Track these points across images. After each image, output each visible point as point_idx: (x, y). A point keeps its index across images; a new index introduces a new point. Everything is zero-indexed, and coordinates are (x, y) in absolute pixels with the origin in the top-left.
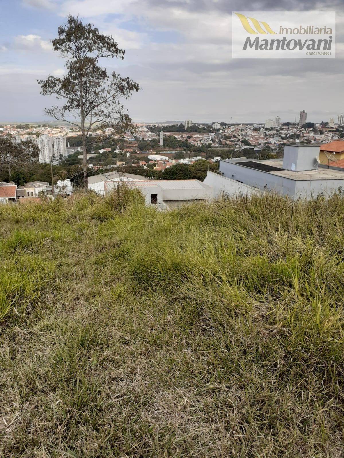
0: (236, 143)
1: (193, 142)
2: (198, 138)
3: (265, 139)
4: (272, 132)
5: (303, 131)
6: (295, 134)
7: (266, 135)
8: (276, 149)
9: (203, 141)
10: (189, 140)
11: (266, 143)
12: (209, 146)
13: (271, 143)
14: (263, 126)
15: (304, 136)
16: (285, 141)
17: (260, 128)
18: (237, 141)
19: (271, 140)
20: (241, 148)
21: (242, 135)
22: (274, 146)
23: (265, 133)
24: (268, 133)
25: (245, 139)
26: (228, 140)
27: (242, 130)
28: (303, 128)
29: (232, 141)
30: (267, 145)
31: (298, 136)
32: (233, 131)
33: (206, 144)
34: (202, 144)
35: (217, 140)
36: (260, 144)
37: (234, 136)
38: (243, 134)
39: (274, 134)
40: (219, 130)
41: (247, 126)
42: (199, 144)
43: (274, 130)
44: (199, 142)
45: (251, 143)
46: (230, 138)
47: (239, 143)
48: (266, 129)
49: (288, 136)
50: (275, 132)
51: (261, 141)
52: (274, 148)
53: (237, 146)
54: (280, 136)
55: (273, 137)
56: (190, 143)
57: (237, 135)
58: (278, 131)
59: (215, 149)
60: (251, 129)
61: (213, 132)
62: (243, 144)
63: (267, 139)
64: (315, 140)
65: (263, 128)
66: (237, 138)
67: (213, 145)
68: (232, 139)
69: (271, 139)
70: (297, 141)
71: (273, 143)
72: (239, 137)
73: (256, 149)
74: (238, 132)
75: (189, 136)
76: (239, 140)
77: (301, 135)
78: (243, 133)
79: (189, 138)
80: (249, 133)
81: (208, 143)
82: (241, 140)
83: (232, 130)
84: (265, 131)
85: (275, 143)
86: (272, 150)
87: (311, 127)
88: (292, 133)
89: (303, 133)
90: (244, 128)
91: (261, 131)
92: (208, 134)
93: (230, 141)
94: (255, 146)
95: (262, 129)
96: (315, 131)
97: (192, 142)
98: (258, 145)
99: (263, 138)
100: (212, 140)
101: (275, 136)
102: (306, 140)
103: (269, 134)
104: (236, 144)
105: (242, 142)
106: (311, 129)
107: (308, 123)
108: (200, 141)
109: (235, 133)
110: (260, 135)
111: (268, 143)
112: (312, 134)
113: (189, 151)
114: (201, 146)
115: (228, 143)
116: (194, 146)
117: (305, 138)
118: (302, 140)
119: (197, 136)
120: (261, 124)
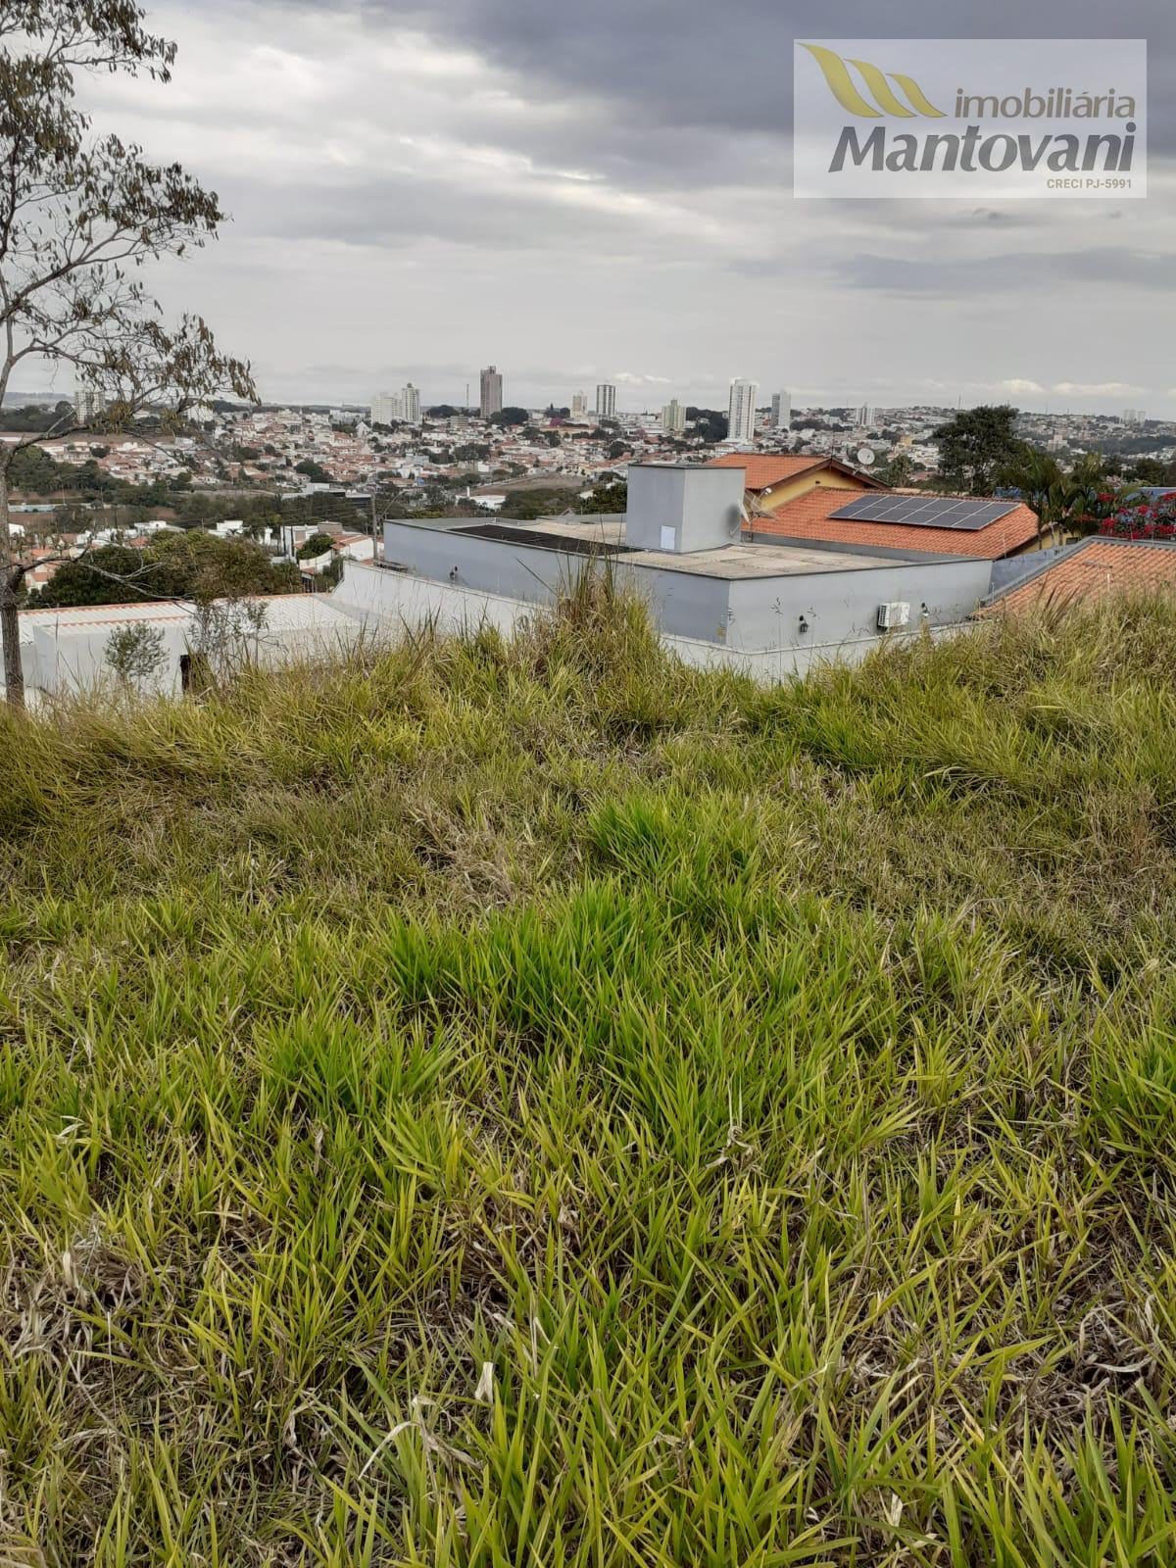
0: (278, 472)
1: (118, 468)
2: (133, 454)
3: (378, 460)
4: (398, 439)
5: (496, 437)
6: (472, 446)
7: (379, 448)
8: (420, 496)
9: (157, 465)
10: (100, 461)
11: (382, 475)
12: (182, 483)
13: (399, 476)
14: (362, 415)
15: (501, 453)
16: (443, 469)
17: (355, 424)
18: (283, 467)
19: (398, 465)
20: (298, 490)
21: (297, 446)
22: (410, 486)
23: (375, 439)
24: (385, 440)
25: (309, 462)
26: (250, 462)
27: (294, 429)
28: (495, 427)
29: (262, 467)
30: (385, 481)
31: (483, 453)
32: (263, 432)
33: (168, 477)
34: (156, 475)
35: (208, 463)
36: (363, 478)
37: (270, 450)
38: (300, 442)
39: (405, 445)
40: (210, 426)
41: (308, 417)
42: (142, 477)
43: (403, 431)
44: (142, 471)
45: (332, 473)
46: (256, 457)
47: (290, 473)
48: (378, 427)
49: (451, 451)
50: (408, 438)
51: (364, 469)
52: (410, 492)
53: (284, 484)
54: (425, 452)
55: (404, 456)
56: (107, 474)
57: (277, 446)
58: (415, 434)
59: (207, 493)
60: (324, 427)
61: (188, 435)
62: (304, 478)
63: (383, 461)
64: (537, 465)
65: (368, 423)
66: (278, 455)
67: (195, 480)
68: (264, 460)
69: (399, 462)
70: (482, 467)
71: (405, 473)
72: (285, 452)
73: (351, 494)
74: (280, 437)
75: (99, 449)
76: (289, 463)
77: (493, 449)
78: (300, 438)
79: (101, 453)
80: (320, 437)
81: (175, 472)
82: (295, 464)
83: (259, 426)
84: (376, 434)
85: (412, 476)
86: (407, 499)
87: (519, 423)
88: (464, 443)
89: (496, 441)
90: (299, 421)
91: (360, 433)
92: (172, 442)
93: (254, 466)
94: (347, 484)
95: (361, 427)
96: (531, 435)
97: (113, 469)
98: (358, 482)
99: (369, 459)
100: (189, 461)
101: (409, 452)
102: (512, 465)
103: (389, 446)
104: (282, 478)
105: (300, 470)
106: (520, 429)
107: (506, 410)
108: (147, 464)
109: (271, 438)
110: (360, 447)
111: (390, 475)
112: (525, 447)
113: (108, 500)
114: (151, 482)
115: (250, 472)
116: (123, 484)
117: (507, 458)
118: (497, 466)
119: (128, 446)
120: (358, 410)
